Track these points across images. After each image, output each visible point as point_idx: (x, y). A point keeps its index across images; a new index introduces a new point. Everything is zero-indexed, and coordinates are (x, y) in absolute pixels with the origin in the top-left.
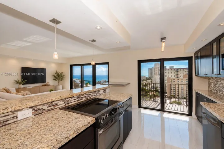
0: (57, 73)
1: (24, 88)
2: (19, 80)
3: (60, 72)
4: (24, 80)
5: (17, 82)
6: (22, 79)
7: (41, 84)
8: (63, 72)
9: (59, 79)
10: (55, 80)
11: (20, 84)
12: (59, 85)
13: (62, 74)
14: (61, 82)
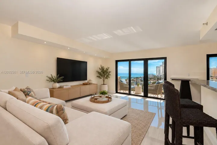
0: (102, 69)
1: (60, 87)
2: (53, 76)
3: (105, 67)
4: (60, 77)
5: (51, 79)
6: (57, 75)
7: (81, 82)
8: (109, 68)
9: (104, 77)
10: (99, 77)
11: (55, 82)
12: (104, 84)
13: (107, 69)
14: (106, 80)
